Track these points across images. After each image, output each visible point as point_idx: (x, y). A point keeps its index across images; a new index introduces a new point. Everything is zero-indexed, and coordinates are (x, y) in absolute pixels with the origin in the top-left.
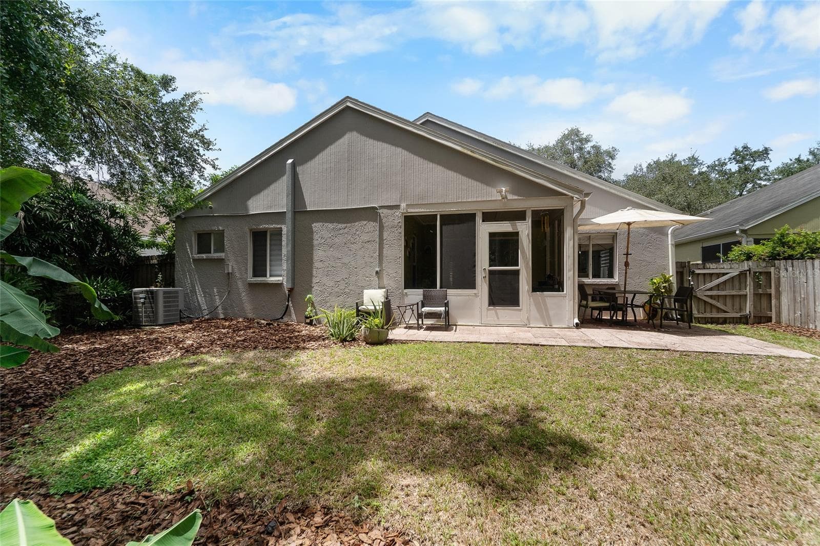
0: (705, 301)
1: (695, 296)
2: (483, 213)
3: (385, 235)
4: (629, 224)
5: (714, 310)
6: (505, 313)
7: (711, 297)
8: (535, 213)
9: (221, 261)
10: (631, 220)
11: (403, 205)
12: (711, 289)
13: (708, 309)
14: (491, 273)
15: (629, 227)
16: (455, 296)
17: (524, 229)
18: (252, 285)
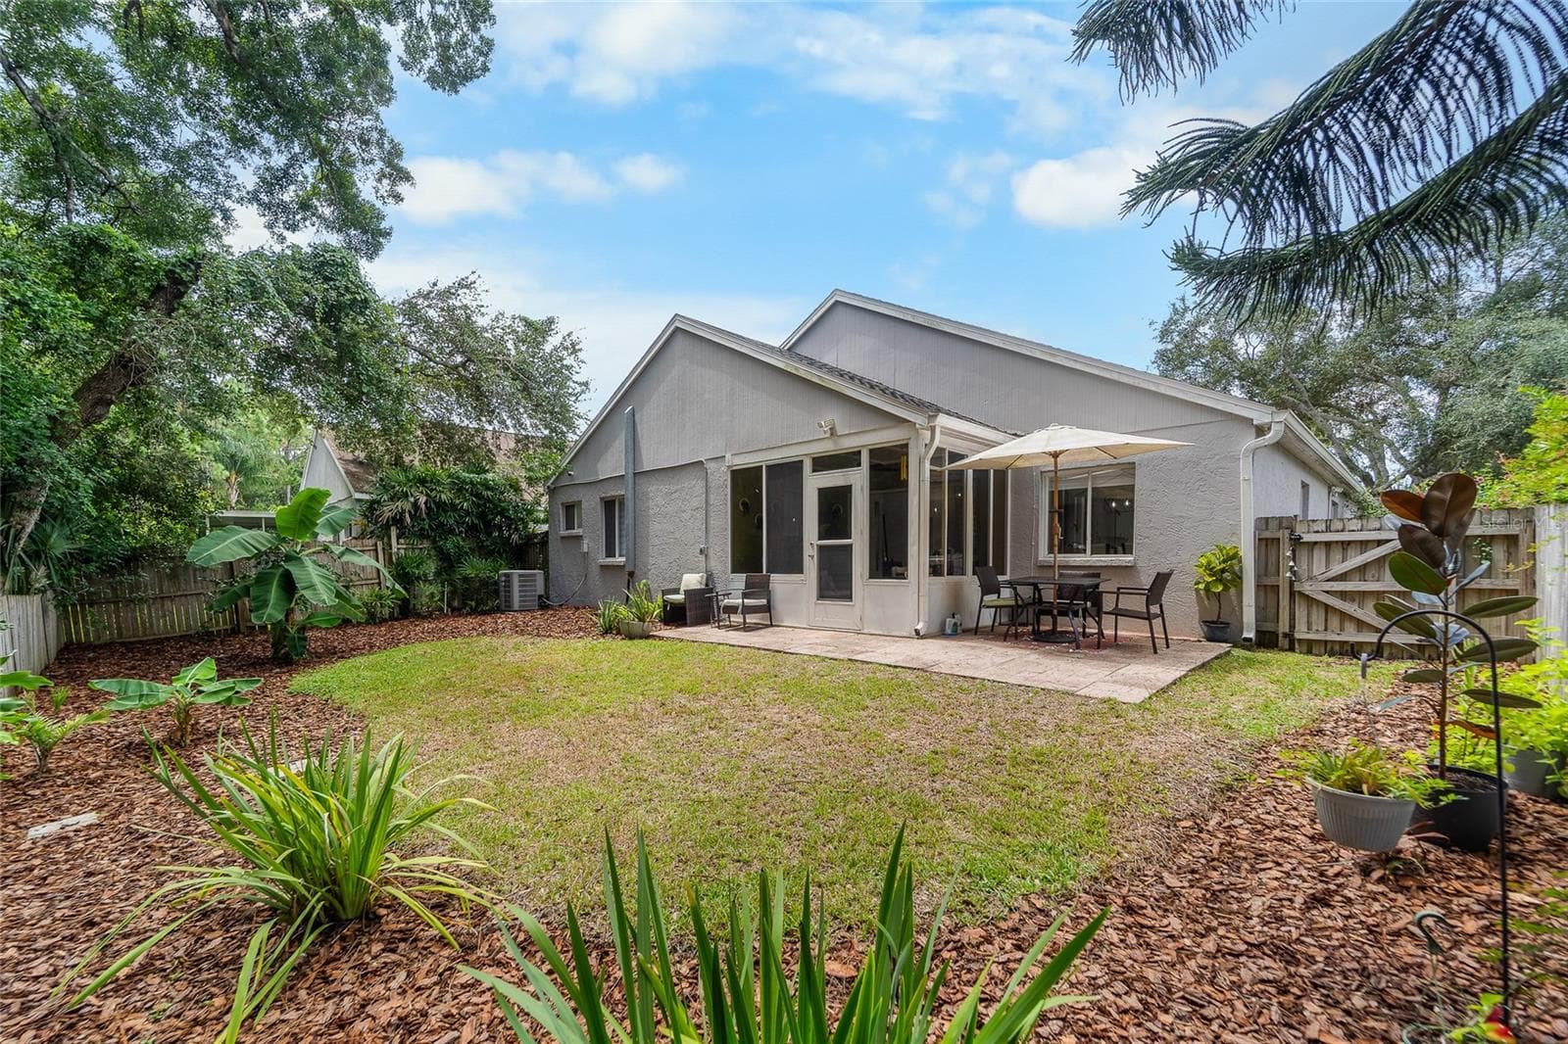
0: (1327, 607)
1: (1299, 592)
2: (814, 459)
3: (712, 497)
4: (1055, 455)
5: (1350, 627)
6: (834, 609)
7: (1343, 595)
8: (873, 453)
9: (579, 538)
10: (1058, 448)
11: (728, 456)
12: (1343, 577)
13: (1335, 622)
14: (821, 548)
15: (1056, 462)
16: (780, 582)
17: (858, 479)
18: (604, 568)
